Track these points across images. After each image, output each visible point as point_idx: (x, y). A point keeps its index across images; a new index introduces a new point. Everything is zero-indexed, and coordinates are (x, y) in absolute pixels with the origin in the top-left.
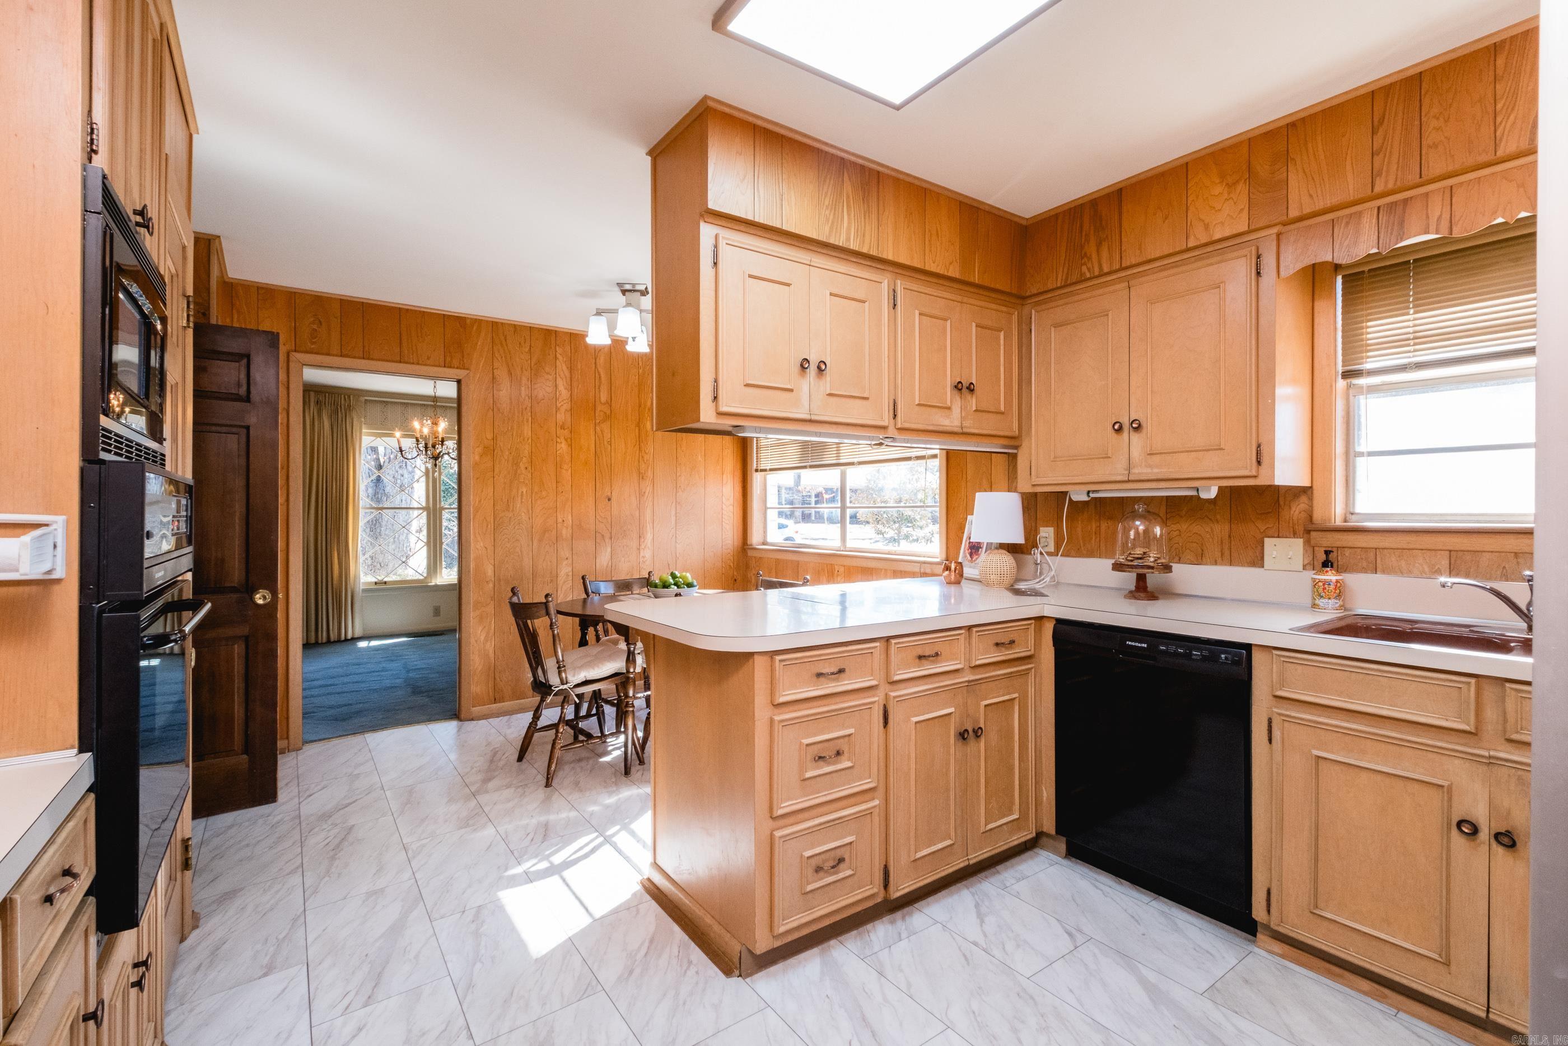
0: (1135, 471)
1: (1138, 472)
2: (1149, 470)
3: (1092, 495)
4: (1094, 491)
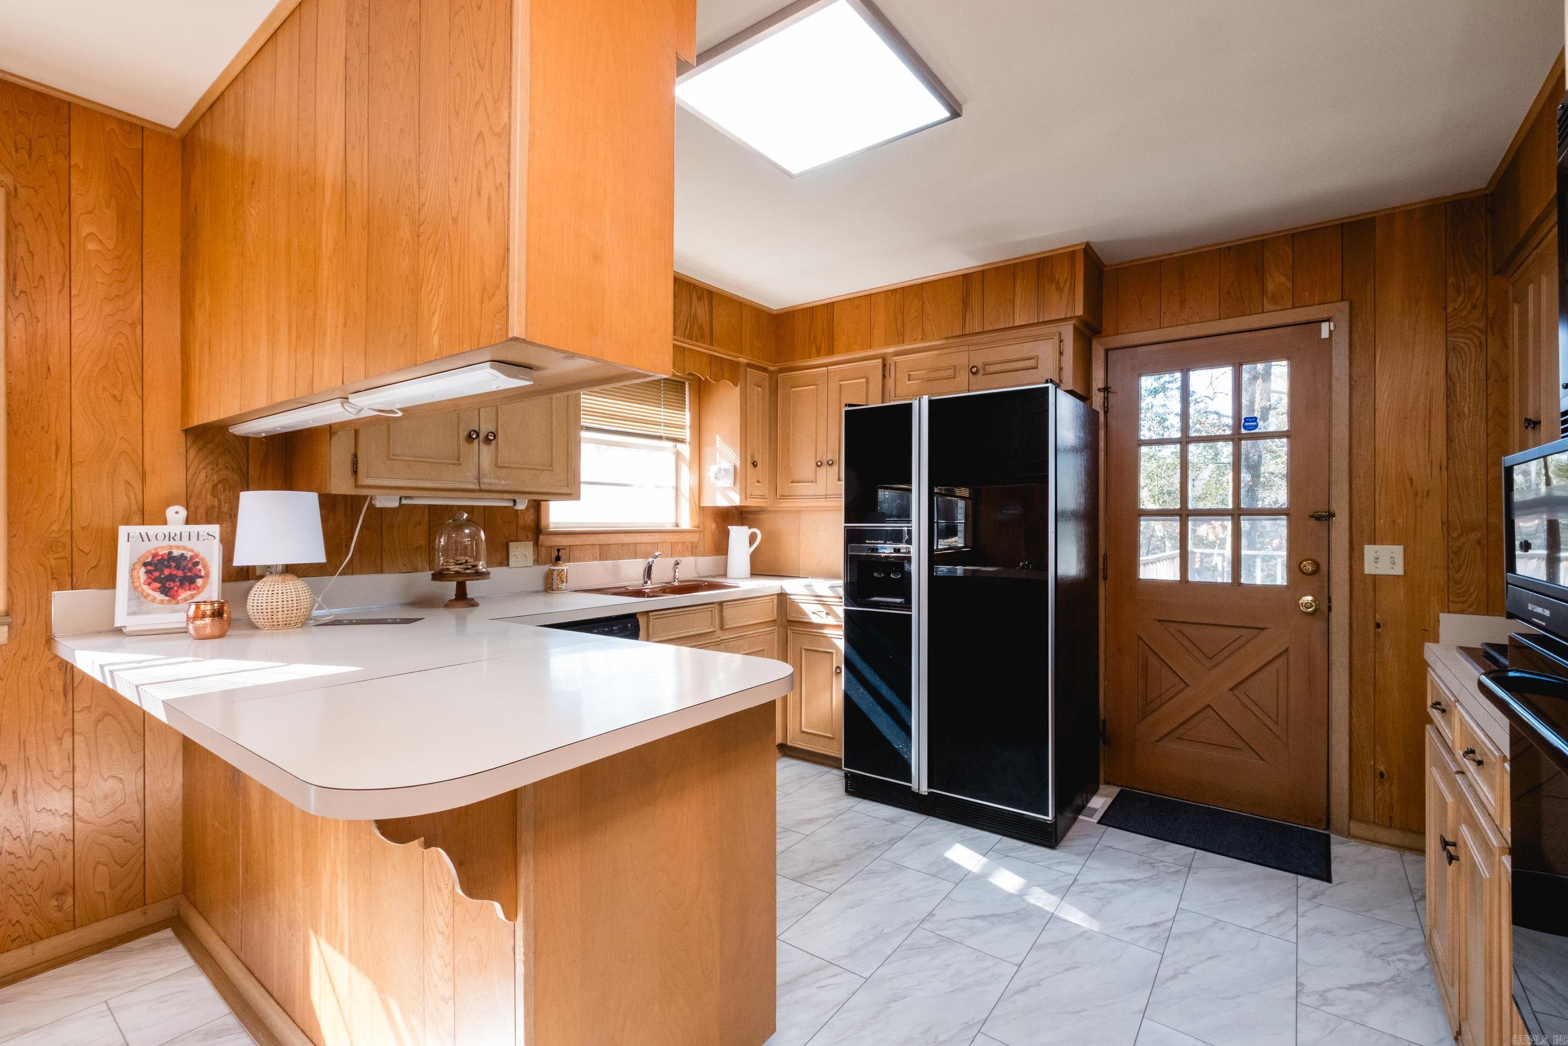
0: (485, 481)
1: (488, 481)
2: (497, 481)
3: (404, 502)
4: (406, 498)
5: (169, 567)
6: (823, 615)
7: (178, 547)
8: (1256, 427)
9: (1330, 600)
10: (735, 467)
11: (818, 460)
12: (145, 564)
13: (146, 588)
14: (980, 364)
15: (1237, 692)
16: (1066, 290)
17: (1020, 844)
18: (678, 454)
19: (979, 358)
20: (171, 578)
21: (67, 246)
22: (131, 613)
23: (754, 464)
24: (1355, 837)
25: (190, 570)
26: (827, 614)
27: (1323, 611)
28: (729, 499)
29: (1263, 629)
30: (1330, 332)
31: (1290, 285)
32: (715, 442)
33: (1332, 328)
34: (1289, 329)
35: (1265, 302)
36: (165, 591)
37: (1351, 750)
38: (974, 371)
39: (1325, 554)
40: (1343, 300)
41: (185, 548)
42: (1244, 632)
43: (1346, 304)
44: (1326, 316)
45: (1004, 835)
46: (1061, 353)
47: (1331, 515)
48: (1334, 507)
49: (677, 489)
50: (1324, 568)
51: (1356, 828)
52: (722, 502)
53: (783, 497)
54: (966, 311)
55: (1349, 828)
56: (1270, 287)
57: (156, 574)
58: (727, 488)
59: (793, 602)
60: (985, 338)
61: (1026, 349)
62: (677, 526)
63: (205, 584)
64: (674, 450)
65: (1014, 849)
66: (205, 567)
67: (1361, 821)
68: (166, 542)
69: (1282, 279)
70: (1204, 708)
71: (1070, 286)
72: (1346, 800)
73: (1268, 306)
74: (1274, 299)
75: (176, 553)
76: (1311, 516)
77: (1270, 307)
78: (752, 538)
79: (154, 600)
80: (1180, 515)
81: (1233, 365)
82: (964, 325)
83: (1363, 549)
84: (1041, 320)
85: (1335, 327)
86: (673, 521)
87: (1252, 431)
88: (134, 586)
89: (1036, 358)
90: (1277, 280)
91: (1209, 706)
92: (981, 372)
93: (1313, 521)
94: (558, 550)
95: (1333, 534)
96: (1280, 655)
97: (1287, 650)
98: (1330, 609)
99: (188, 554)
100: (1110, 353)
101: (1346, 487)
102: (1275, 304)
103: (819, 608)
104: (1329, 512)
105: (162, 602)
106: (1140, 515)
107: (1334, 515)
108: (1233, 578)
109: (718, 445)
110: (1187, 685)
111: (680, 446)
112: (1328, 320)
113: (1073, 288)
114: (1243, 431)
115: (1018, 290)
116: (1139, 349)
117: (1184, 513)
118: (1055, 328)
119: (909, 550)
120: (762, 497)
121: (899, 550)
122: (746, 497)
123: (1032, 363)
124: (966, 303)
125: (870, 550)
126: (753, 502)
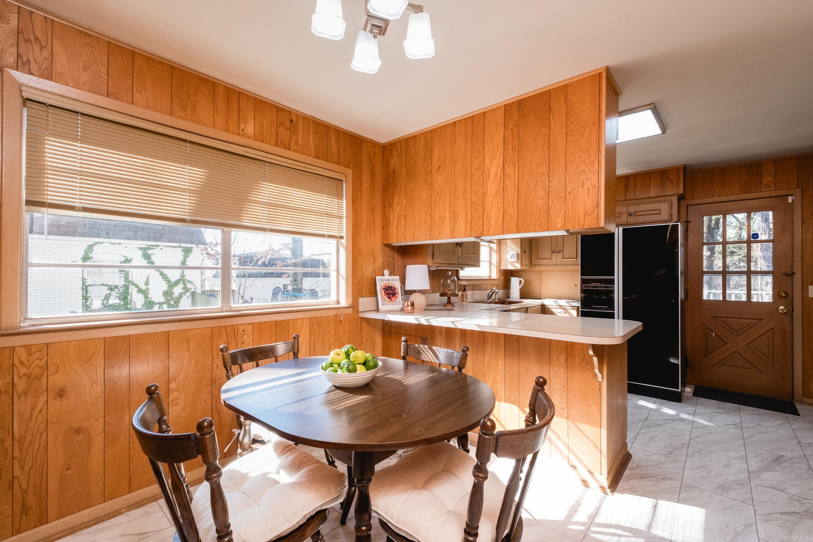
0: (460, 260)
2: (462, 261)
3: (437, 268)
4: (438, 266)
5: (389, 290)
6: (563, 313)
7: (390, 283)
8: (758, 237)
9: (793, 308)
10: (518, 254)
11: (552, 250)
12: (384, 289)
13: (385, 296)
14: (633, 212)
15: (749, 345)
16: (675, 183)
17: (666, 401)
18: (490, 248)
19: (632, 209)
20: (390, 293)
21: (361, 186)
22: (383, 305)
23: (525, 252)
24: (806, 403)
25: (394, 291)
26: (565, 313)
27: (790, 311)
28: (514, 266)
29: (762, 320)
30: (793, 200)
31: (773, 181)
32: (507, 243)
33: (793, 199)
34: (773, 198)
35: (762, 187)
36: (389, 298)
37: (803, 369)
38: (630, 215)
39: (791, 289)
40: (798, 187)
41: (392, 284)
42: (752, 321)
43: (800, 189)
44: (790, 193)
45: (657, 398)
46: (672, 208)
47: (793, 274)
48: (795, 270)
49: (490, 262)
50: (790, 295)
51: (806, 400)
52: (511, 268)
53: (535, 265)
54: (627, 190)
55: (802, 400)
56: (764, 182)
57: (386, 292)
58: (514, 262)
59: (548, 308)
60: (634, 201)
61: (655, 206)
62: (490, 277)
63: (398, 295)
64: (489, 246)
65: (664, 402)
66: (397, 290)
67: (807, 397)
68: (387, 282)
69: (770, 178)
70: (735, 352)
71: (677, 181)
72: (801, 389)
73: (763, 189)
74: (766, 186)
75: (390, 285)
76: (784, 274)
77: (765, 190)
78: (520, 282)
79: (387, 301)
80: (747, 274)
81: (747, 212)
82: (626, 195)
83: (808, 288)
84: (663, 195)
85: (795, 198)
86: (488, 275)
87: (756, 239)
88: (382, 297)
89: (660, 210)
90: (767, 179)
91: (736, 351)
92: (633, 215)
93: (785, 277)
94: (465, 286)
95: (794, 282)
96: (770, 330)
97: (773, 328)
98: (793, 311)
99: (393, 286)
100: (689, 207)
101: (800, 262)
102: (767, 188)
103: (562, 310)
104: (792, 272)
105: (389, 301)
106: (703, 273)
107: (794, 274)
108: (747, 299)
109: (508, 244)
110: (726, 343)
111: (491, 245)
112: (792, 195)
113: (678, 182)
114: (752, 239)
115: (652, 183)
116: (703, 205)
117: (725, 273)
118: (669, 198)
119: (612, 287)
120: (526, 265)
121: (607, 287)
122: (522, 266)
123: (658, 212)
124: (627, 187)
125: (593, 287)
126: (524, 268)
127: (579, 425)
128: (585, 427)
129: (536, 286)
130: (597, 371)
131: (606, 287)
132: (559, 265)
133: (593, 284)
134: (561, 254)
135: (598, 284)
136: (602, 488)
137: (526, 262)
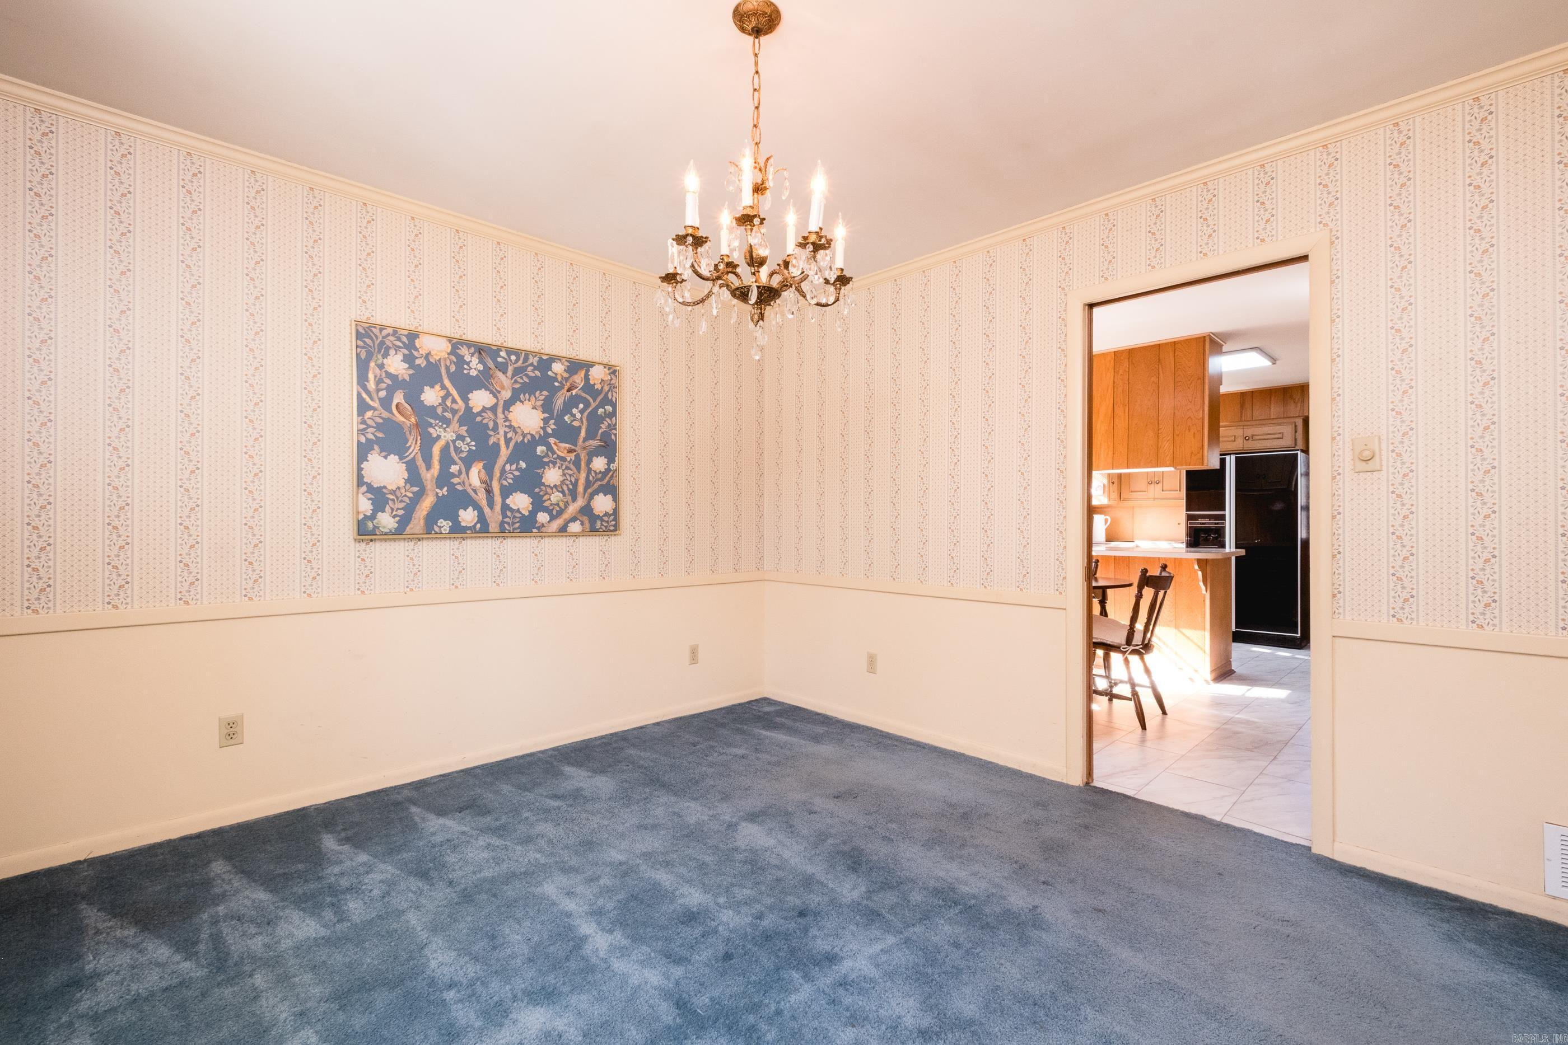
10: (1104, 485)
11: (1149, 480)
14: (1251, 435)
16: (1300, 402)
19: (1249, 432)
23: (1113, 483)
28: (1100, 500)
38: (1246, 439)
46: (1296, 432)
52: (1096, 503)
53: (1125, 499)
54: (1242, 409)
58: (1100, 496)
60: (1252, 423)
61: (1277, 429)
71: (1302, 400)
78: (1106, 521)
82: (1241, 415)
84: (1286, 416)
89: (1282, 434)
92: (1251, 439)
115: (1273, 403)
118: (1293, 420)
119: (1223, 524)
120: (1115, 500)
121: (1218, 524)
122: (1109, 499)
123: (1280, 436)
124: (1242, 406)
125: (1201, 524)
126: (1112, 503)
127: (1184, 631)
128: (1188, 632)
129: (1126, 527)
130: (1201, 584)
131: (1215, 524)
132: (1158, 499)
133: (1200, 521)
134: (1160, 485)
135: (1207, 521)
136: (1206, 681)
137: (1115, 495)
